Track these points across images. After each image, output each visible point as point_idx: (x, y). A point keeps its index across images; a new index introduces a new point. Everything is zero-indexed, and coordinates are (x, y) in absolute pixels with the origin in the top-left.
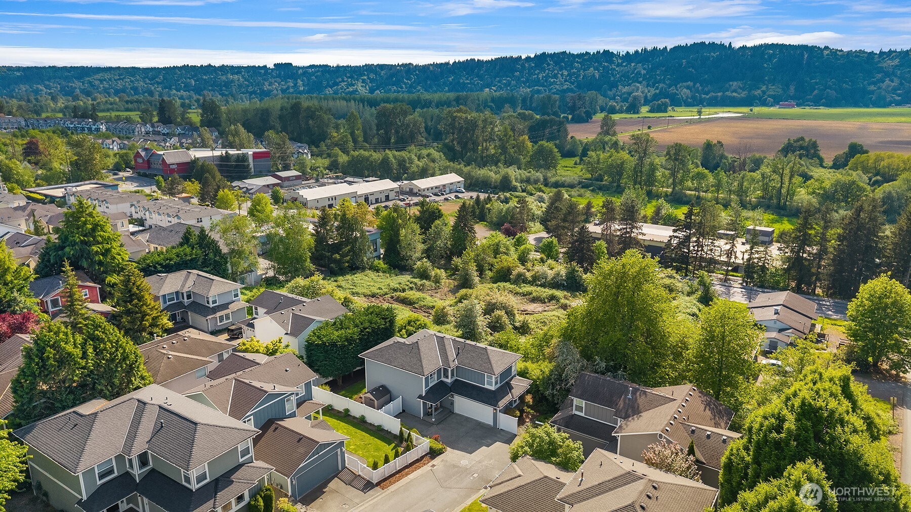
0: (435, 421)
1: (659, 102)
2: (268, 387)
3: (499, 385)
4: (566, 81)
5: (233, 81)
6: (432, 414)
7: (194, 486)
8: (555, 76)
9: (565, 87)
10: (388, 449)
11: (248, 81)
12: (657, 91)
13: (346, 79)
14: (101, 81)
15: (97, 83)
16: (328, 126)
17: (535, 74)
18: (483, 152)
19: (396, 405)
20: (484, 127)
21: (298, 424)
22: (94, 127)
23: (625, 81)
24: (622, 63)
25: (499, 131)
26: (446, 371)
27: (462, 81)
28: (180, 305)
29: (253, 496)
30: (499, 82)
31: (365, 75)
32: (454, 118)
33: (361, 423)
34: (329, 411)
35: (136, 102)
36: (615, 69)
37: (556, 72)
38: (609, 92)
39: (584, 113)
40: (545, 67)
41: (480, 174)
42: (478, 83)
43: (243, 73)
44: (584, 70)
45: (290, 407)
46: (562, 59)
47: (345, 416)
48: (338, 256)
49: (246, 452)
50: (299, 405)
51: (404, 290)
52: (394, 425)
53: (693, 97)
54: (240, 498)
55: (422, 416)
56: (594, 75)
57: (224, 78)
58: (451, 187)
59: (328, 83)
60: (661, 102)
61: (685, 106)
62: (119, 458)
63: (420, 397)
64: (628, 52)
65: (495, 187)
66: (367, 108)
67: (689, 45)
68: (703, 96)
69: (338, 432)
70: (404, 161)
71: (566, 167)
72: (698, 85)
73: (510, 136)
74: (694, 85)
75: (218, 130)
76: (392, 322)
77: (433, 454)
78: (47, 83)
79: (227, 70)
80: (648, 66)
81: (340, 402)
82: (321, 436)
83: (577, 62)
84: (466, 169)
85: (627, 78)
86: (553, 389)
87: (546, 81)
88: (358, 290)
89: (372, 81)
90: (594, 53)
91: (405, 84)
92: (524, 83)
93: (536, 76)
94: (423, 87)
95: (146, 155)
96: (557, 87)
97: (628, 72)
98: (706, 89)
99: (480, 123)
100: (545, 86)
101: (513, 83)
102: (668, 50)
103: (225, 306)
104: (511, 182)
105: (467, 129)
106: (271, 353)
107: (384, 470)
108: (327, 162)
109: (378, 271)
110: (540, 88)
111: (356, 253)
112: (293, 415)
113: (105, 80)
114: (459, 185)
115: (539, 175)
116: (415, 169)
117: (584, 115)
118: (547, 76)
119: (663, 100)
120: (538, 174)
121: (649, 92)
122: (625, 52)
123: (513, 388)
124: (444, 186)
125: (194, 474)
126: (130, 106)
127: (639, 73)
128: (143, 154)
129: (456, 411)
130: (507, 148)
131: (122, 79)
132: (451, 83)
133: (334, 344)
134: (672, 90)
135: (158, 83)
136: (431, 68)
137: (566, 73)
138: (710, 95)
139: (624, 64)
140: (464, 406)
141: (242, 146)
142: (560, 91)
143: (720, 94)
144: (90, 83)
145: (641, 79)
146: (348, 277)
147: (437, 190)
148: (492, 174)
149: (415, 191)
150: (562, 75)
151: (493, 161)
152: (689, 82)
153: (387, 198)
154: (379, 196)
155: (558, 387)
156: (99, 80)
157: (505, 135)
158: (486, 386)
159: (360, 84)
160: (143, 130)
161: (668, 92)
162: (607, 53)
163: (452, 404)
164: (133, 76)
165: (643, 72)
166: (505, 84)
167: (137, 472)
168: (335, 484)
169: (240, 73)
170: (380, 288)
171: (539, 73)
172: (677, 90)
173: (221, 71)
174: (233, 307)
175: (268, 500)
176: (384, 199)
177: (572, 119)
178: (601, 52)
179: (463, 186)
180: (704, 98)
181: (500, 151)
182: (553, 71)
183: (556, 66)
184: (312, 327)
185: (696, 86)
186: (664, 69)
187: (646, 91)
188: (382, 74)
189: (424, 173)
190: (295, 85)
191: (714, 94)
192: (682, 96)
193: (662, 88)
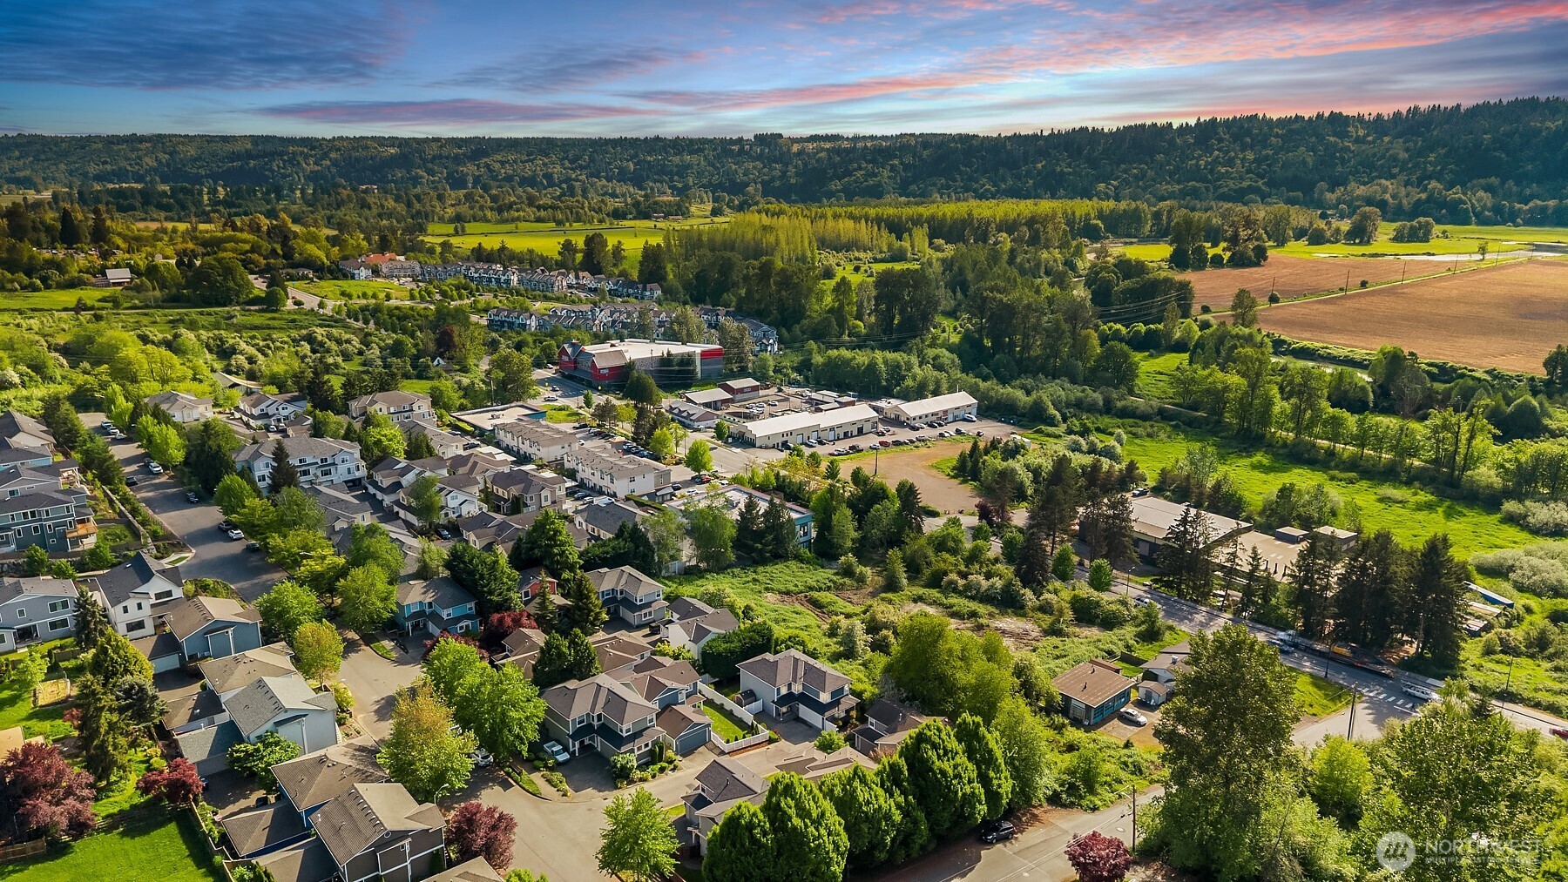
0: (780, 720)
1: (1414, 223)
2: (669, 683)
4: (1248, 172)
5: (689, 166)
6: (781, 716)
7: (625, 735)
8: (1230, 163)
9: (1245, 184)
10: (741, 733)
11: (713, 165)
12: (1424, 196)
13: (864, 165)
14: (502, 163)
15: (497, 166)
17: (1194, 158)
18: (1022, 352)
19: (756, 706)
21: (685, 710)
22: (503, 278)
23: (1364, 172)
24: (1365, 136)
25: (1048, 322)
27: (1059, 169)
28: (614, 599)
29: (653, 745)
30: (1125, 171)
31: (896, 157)
32: (984, 300)
33: (729, 715)
34: (709, 703)
35: (551, 207)
36: (1348, 149)
37: (1233, 154)
38: (1328, 195)
39: (1253, 250)
40: (1213, 144)
41: (1002, 394)
42: (1087, 174)
43: (706, 151)
44: (1288, 151)
45: (682, 697)
46: (1247, 130)
47: (720, 709)
48: (759, 546)
49: (651, 721)
50: (688, 696)
51: (820, 589)
52: (749, 718)
53: (1497, 210)
54: (647, 745)
56: (1304, 162)
57: (676, 159)
58: (957, 412)
59: (835, 171)
60: (1419, 222)
61: (1478, 224)
62: (588, 715)
64: (1379, 115)
65: (1023, 415)
66: (885, 233)
68: (1518, 206)
69: (709, 717)
70: (898, 366)
71: (1161, 374)
72: (1511, 183)
73: (1063, 332)
74: (1503, 183)
75: (661, 286)
76: (769, 640)
77: (771, 741)
78: (430, 165)
79: (682, 146)
80: (1416, 145)
81: (719, 698)
82: (696, 718)
83: (1277, 136)
84: (983, 385)
85: (1371, 169)
87: (1212, 171)
88: (774, 585)
89: (906, 167)
90: (1311, 118)
91: (961, 173)
92: (1171, 174)
93: (1194, 162)
94: (990, 179)
95: (574, 351)
96: (1231, 183)
97: (1375, 154)
98: (1528, 191)
99: (1021, 309)
100: (1209, 182)
101: (1151, 173)
102: (1463, 111)
103: (648, 605)
104: (1045, 410)
105: (1001, 317)
106: (676, 657)
107: (733, 745)
108: (797, 359)
109: (802, 561)
111: (780, 541)
112: (683, 703)
113: (508, 162)
114: (968, 410)
115: (1097, 397)
116: (909, 382)
117: (1252, 254)
118: (1216, 161)
119: (1422, 219)
120: (1096, 395)
122: (1375, 115)
124: (945, 412)
125: (625, 728)
126: (543, 213)
127: (1395, 158)
128: (569, 351)
130: (1058, 348)
132: (1039, 173)
133: (720, 654)
134: (1455, 194)
135: (581, 168)
137: (1251, 156)
138: (1531, 204)
139: (1370, 138)
140: (805, 712)
141: (688, 339)
142: (1235, 191)
143: (1552, 203)
144: (487, 166)
145: (1395, 171)
146: (769, 569)
147: (935, 418)
148: (1020, 394)
149: (903, 419)
150: (1243, 160)
152: (1493, 179)
153: (860, 432)
154: (849, 429)
156: (500, 162)
157: (1056, 330)
159: (886, 173)
160: (564, 284)
161: (1446, 197)
162: (1335, 118)
163: (797, 709)
165: (1403, 155)
166: (1136, 176)
167: (596, 723)
168: (702, 749)
169: (700, 150)
170: (796, 586)
171: (1200, 156)
172: (1465, 194)
173: (674, 149)
174: (655, 606)
175: (661, 749)
176: (855, 433)
177: (1231, 259)
178: (1326, 116)
179: (975, 411)
180: (1520, 209)
181: (1047, 351)
182: (1227, 152)
183: (1235, 142)
184: (708, 638)
185: (1506, 187)
186: (1444, 151)
189: (919, 393)
190: (784, 173)
191: (1539, 202)
192: (1473, 205)
193: (1434, 189)
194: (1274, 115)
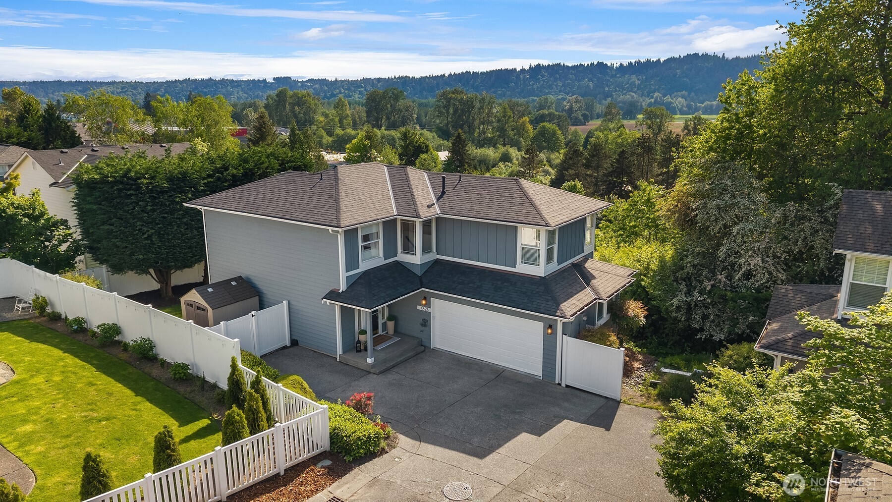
0: (373, 366)
3: (555, 266)
4: (560, 91)
5: (232, 94)
6: (366, 349)
8: (550, 87)
11: (247, 93)
12: (652, 100)
13: (343, 91)
16: (315, 112)
17: (530, 85)
18: (479, 136)
19: (269, 322)
20: (481, 108)
23: (619, 91)
24: (616, 75)
25: (497, 112)
26: (408, 228)
31: (362, 87)
32: (449, 100)
36: (609, 80)
37: (550, 83)
38: (604, 101)
39: (582, 116)
40: (539, 79)
41: (476, 153)
43: (243, 87)
44: (579, 81)
46: (556, 70)
53: (689, 106)
55: (339, 350)
56: (588, 86)
59: (326, 95)
61: (680, 115)
63: (333, 295)
64: (621, 64)
67: (682, 57)
68: (698, 105)
72: (693, 94)
73: (510, 117)
74: (689, 94)
77: (342, 457)
79: (227, 83)
80: (642, 77)
83: (572, 74)
85: (622, 88)
86: (689, 293)
87: (541, 91)
90: (588, 65)
92: (519, 93)
93: (530, 87)
94: (418, 98)
97: (623, 82)
98: (701, 98)
99: (477, 105)
101: (508, 93)
102: (662, 62)
104: (511, 160)
105: (462, 110)
110: (535, 98)
117: (581, 118)
118: (542, 87)
121: (644, 101)
122: (619, 64)
123: (594, 278)
127: (633, 83)
129: (437, 342)
130: (506, 130)
131: (125, 92)
134: (668, 99)
136: (427, 80)
137: (560, 84)
138: (705, 104)
139: (618, 76)
143: (715, 103)
145: (636, 89)
148: (490, 153)
150: (557, 86)
151: (492, 143)
152: (684, 92)
155: (708, 285)
157: (504, 117)
158: (522, 268)
159: (357, 96)
161: (663, 101)
162: (601, 65)
163: (426, 323)
164: (135, 89)
165: (637, 82)
169: (240, 86)
171: (533, 84)
172: (672, 99)
173: (221, 84)
178: (595, 64)
180: (700, 106)
181: (498, 133)
182: (547, 82)
183: (550, 77)
185: (691, 96)
186: (658, 79)
187: (641, 100)
188: (379, 86)
191: (709, 103)
192: (677, 105)
193: (657, 97)
194: (569, 64)
